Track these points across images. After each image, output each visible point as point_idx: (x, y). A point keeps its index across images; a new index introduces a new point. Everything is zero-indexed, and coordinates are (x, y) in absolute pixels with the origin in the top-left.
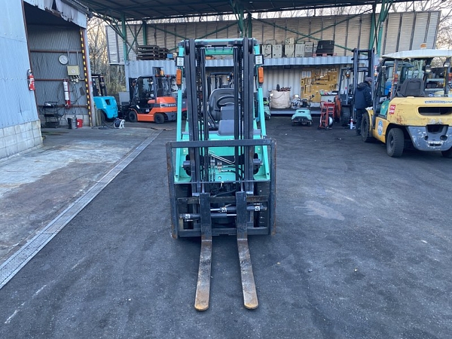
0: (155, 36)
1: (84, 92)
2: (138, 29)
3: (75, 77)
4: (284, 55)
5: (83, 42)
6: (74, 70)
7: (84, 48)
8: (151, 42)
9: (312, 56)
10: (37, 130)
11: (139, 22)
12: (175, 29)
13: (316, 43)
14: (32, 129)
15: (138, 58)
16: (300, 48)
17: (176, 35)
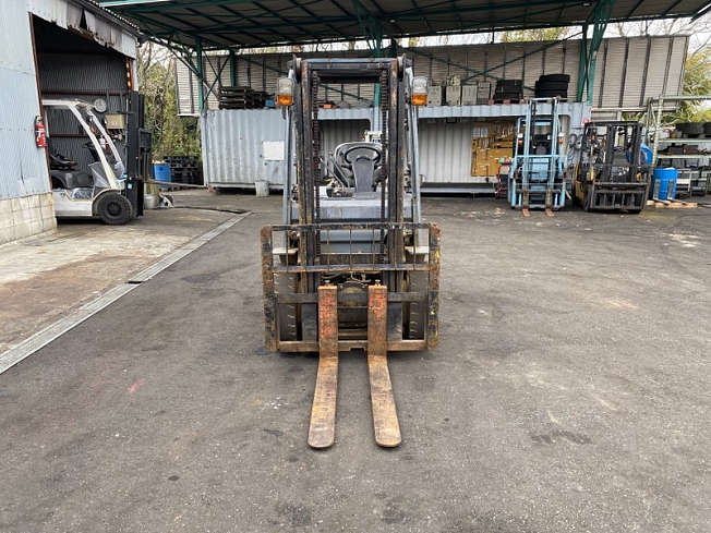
0: (249, 73)
2: (222, 61)
3: (117, 132)
5: (130, 79)
6: (116, 122)
7: (131, 87)
8: (243, 82)
10: (48, 209)
12: (280, 65)
13: (494, 82)
14: (40, 206)
15: (221, 107)
16: (471, 92)
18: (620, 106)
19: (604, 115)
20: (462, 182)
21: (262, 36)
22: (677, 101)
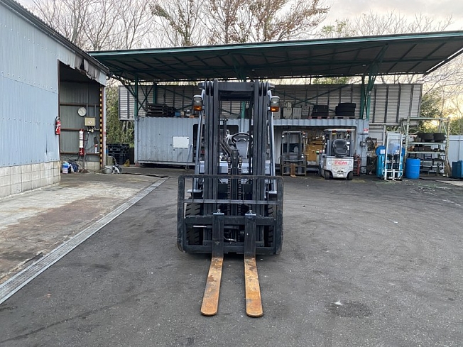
1: (97, 141)
2: (149, 89)
3: (91, 127)
4: (282, 117)
6: (90, 122)
7: (102, 103)
8: (161, 101)
9: (308, 118)
10: (57, 170)
11: (151, 84)
12: (183, 91)
13: (311, 106)
14: (54, 168)
15: (147, 115)
16: (297, 111)
17: (184, 97)
18: (385, 122)
22: (417, 120)
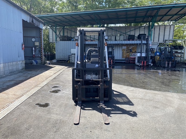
0: (67, 32)
1: (40, 51)
2: (61, 30)
3: (37, 46)
4: (116, 40)
5: (41, 34)
9: (126, 40)
12: (75, 30)
15: (60, 40)
16: (122, 37)
18: (159, 41)
19: (155, 43)
20: (120, 59)
21: (71, 24)
22: (172, 40)
